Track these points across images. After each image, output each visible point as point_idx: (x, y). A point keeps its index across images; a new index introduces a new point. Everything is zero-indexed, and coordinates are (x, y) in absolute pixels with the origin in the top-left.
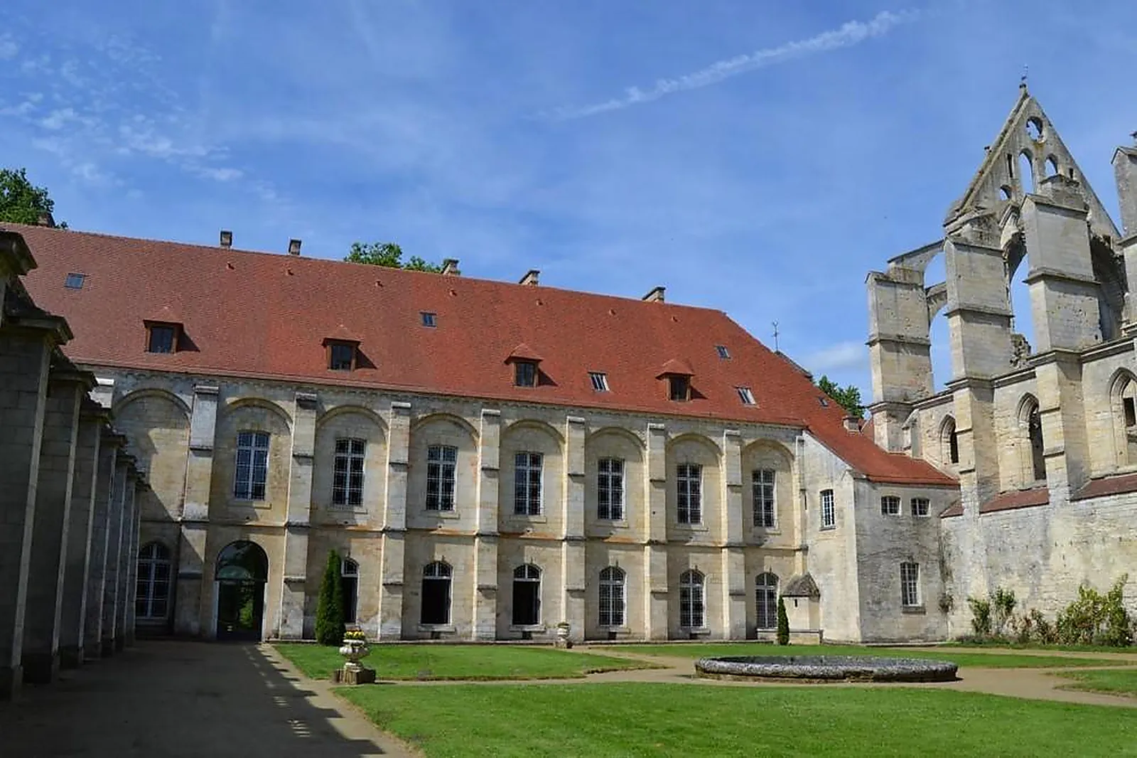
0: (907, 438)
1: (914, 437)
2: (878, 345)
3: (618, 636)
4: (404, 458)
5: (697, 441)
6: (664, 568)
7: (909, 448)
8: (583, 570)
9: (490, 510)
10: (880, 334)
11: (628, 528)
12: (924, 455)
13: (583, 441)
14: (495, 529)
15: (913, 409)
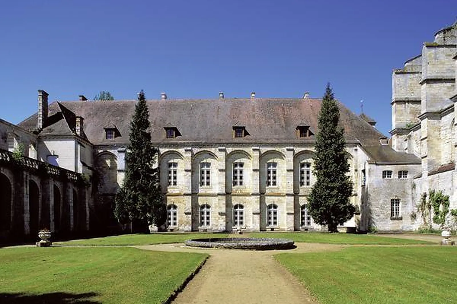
0: (406, 145)
1: (409, 144)
2: (395, 104)
3: (275, 229)
4: (190, 168)
5: (308, 153)
6: (293, 204)
7: (406, 149)
8: (259, 206)
9: (222, 185)
10: (396, 99)
11: (279, 189)
12: (414, 151)
13: (259, 157)
14: (224, 192)
15: (411, 131)
